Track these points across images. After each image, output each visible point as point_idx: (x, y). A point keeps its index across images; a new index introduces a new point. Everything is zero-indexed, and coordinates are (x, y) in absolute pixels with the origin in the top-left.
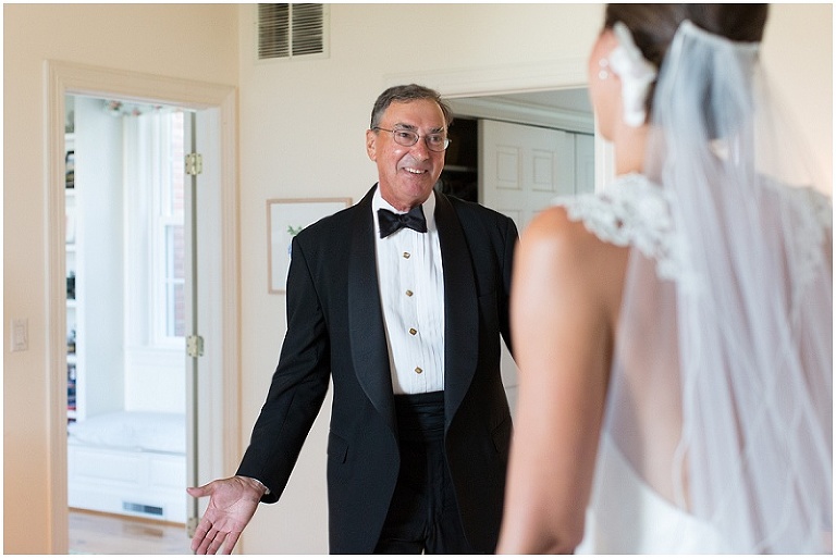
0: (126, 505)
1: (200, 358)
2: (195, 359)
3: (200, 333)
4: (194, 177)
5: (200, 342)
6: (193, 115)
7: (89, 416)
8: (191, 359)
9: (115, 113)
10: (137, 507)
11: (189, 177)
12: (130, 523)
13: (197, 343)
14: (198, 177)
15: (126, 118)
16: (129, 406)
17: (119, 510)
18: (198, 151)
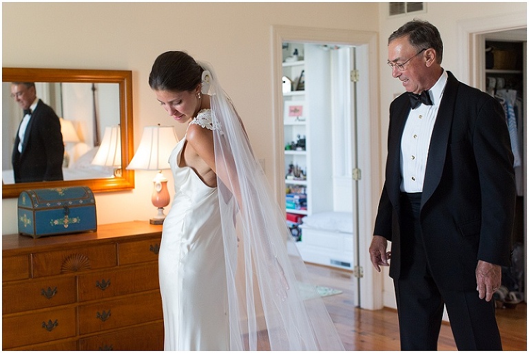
0: (332, 261)
1: (359, 181)
2: (357, 182)
3: (359, 167)
4: (355, 83)
5: (359, 172)
6: (354, 48)
7: (313, 213)
8: (354, 181)
9: (326, 49)
10: (337, 263)
11: (353, 83)
12: (334, 271)
13: (357, 173)
14: (358, 83)
15: (332, 51)
16: (336, 209)
17: (328, 264)
18: (357, 68)
